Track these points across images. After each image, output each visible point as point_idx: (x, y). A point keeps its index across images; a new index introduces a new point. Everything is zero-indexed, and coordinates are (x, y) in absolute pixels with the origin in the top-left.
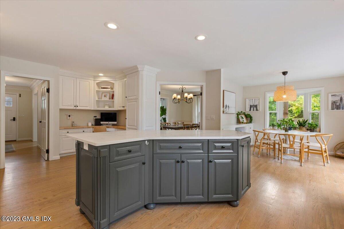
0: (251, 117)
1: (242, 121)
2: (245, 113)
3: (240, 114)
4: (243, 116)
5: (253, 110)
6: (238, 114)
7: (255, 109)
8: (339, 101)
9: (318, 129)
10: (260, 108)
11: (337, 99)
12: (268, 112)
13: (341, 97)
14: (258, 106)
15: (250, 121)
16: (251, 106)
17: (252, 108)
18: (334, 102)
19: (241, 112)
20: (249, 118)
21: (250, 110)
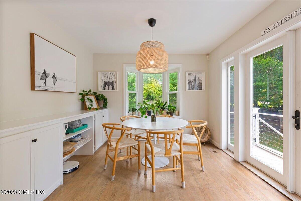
0: (105, 100)
1: (90, 106)
2: (96, 93)
3: (87, 95)
4: (93, 98)
5: (109, 90)
6: (83, 95)
7: (111, 87)
8: (194, 81)
9: (177, 112)
10: (117, 86)
11: (192, 78)
12: (127, 93)
13: (195, 76)
14: (114, 83)
15: (104, 105)
16: (106, 83)
17: (107, 86)
18: (190, 81)
19: (89, 91)
20: (102, 101)
21: (104, 89)
